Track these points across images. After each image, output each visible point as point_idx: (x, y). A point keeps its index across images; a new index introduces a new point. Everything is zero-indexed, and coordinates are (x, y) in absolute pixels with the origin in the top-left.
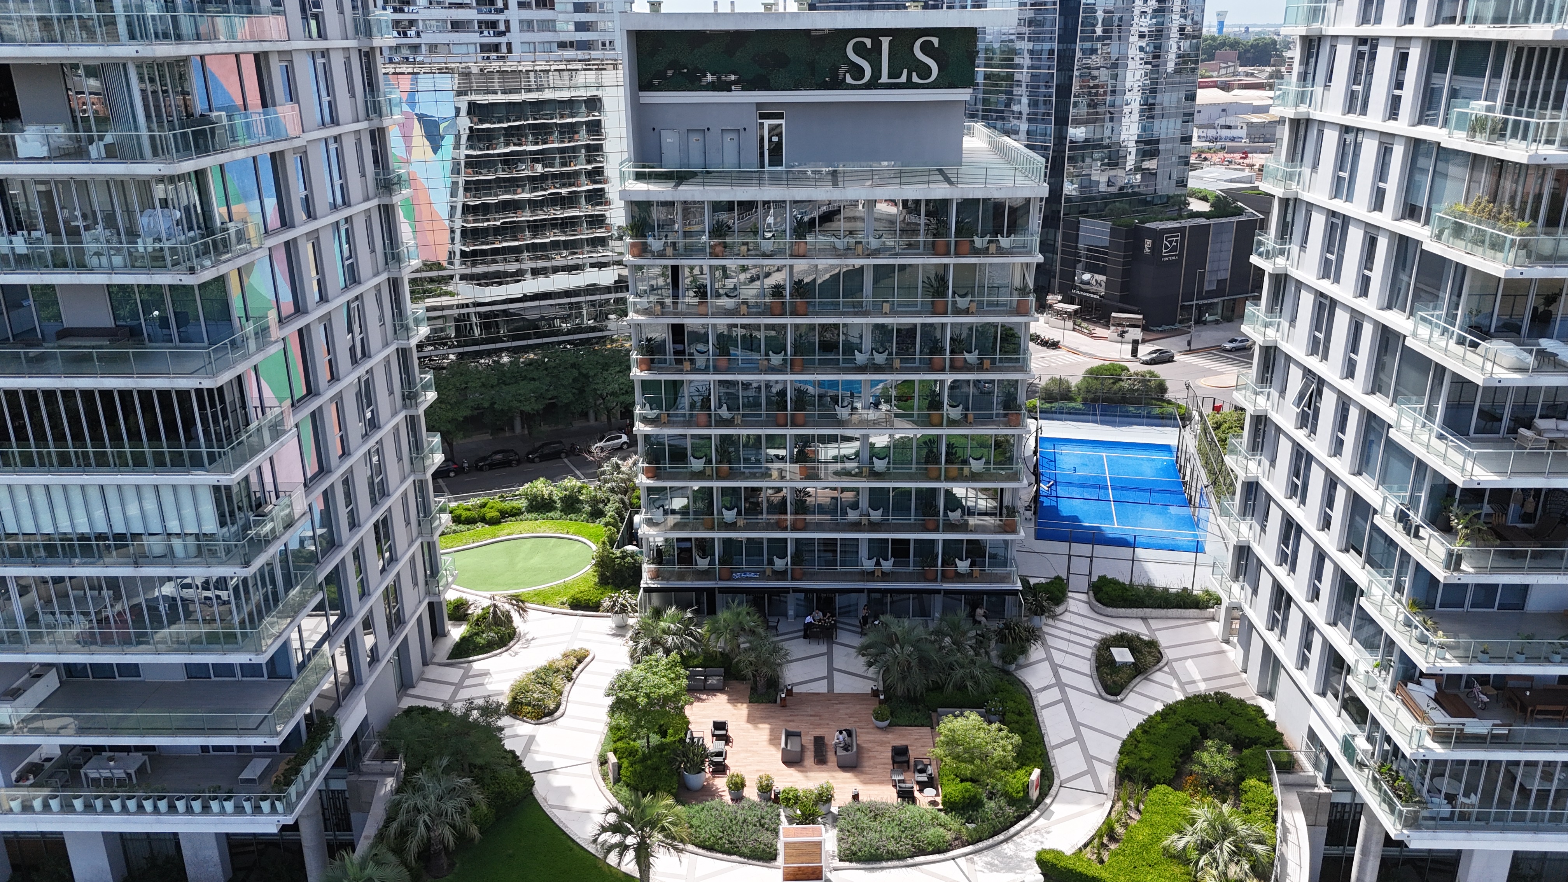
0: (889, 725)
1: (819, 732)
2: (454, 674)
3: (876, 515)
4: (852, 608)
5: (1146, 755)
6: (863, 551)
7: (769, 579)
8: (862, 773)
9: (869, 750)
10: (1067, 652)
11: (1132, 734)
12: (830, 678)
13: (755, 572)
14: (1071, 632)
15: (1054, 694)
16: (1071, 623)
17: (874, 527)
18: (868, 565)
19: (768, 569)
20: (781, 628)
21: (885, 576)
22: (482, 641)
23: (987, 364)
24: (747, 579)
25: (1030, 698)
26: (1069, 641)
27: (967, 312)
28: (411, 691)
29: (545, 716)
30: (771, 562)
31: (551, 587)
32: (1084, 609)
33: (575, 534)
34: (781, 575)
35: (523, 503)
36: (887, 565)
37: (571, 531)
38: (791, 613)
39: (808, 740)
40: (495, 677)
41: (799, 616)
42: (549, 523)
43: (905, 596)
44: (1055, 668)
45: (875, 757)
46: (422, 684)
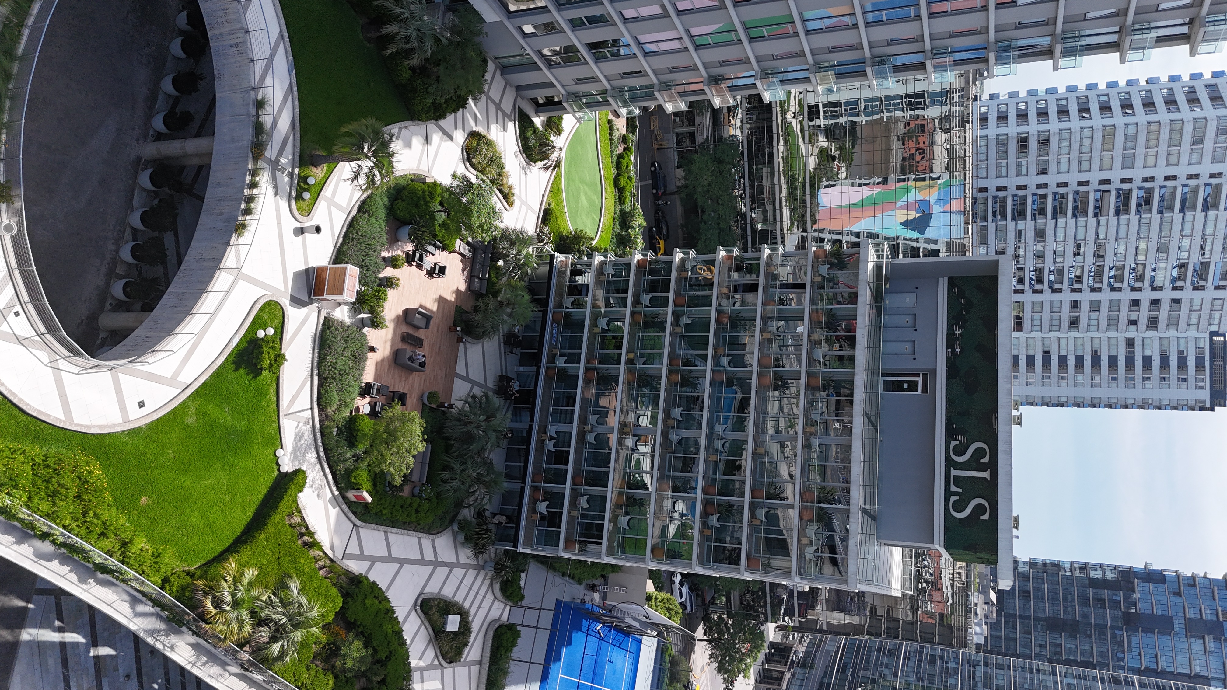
0: (424, 404)
1: (426, 343)
2: (507, 105)
3: (590, 438)
4: (518, 418)
5: (368, 602)
6: (563, 428)
7: (550, 351)
8: (390, 366)
9: (407, 379)
10: (461, 582)
11: (387, 600)
12: (466, 379)
13: (556, 342)
14: (477, 593)
15: (429, 556)
16: (484, 597)
17: (582, 435)
18: (552, 430)
19: (558, 351)
20: (511, 357)
21: (541, 442)
22: (529, 134)
23: (708, 532)
24: (552, 334)
25: (429, 532)
26: (470, 589)
27: (752, 515)
28: (498, 73)
29: (468, 155)
30: (562, 355)
31: (563, 202)
32: (495, 613)
33: (601, 236)
34: (552, 359)
35: (627, 207)
36: (550, 446)
37: (603, 235)
38: (521, 369)
39: (421, 334)
40: (501, 134)
41: (519, 375)
42: (611, 221)
43: (523, 459)
44: (450, 566)
45: (400, 381)
46: (503, 83)
